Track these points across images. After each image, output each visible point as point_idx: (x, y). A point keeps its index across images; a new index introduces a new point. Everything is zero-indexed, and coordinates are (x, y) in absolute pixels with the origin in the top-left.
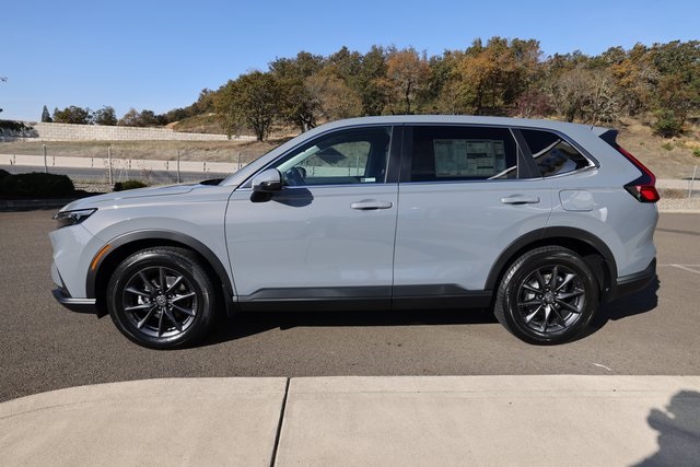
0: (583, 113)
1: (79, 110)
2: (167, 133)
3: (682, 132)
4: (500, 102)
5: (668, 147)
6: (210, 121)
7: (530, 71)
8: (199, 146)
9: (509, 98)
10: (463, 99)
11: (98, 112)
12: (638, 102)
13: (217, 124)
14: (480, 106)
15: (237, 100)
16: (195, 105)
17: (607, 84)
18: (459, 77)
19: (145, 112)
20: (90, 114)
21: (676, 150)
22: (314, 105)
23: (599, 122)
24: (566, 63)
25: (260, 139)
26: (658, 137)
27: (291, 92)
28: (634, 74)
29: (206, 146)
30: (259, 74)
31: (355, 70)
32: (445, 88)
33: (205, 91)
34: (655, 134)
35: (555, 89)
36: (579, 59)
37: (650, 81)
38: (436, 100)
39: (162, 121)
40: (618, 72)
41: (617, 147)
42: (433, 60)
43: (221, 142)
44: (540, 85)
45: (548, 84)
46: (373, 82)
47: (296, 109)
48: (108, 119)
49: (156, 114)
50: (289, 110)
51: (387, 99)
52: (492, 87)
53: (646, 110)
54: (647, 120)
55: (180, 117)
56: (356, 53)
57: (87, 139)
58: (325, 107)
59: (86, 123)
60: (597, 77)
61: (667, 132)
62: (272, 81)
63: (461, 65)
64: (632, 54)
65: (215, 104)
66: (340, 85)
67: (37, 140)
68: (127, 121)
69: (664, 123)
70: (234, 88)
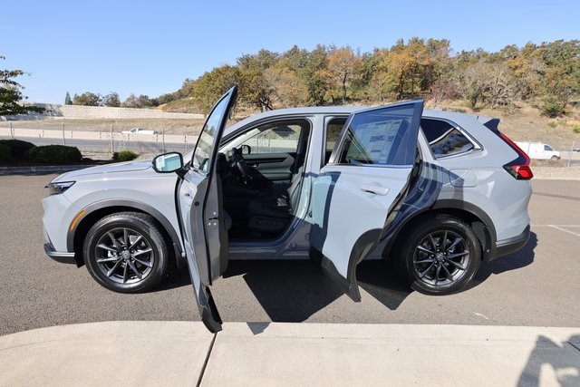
0: (484, 98)
1: (92, 95)
2: (158, 113)
3: (564, 113)
4: (418, 89)
5: (553, 125)
6: (191, 103)
7: (442, 65)
8: (182, 123)
9: (425, 85)
10: (388, 87)
11: (107, 96)
12: (529, 89)
13: (196, 106)
14: (401, 92)
15: (211, 87)
16: (179, 91)
17: (504, 75)
18: (385, 69)
19: (142, 97)
20: (101, 98)
21: (559, 127)
22: (271, 91)
23: (497, 105)
24: (471, 57)
26: (545, 117)
27: (253, 81)
28: (525, 67)
29: (187, 123)
30: (228, 67)
31: (303, 64)
32: (374, 78)
33: (187, 80)
34: (543, 114)
35: (461, 79)
36: (481, 55)
37: (539, 72)
38: (366, 87)
39: (155, 103)
40: (513, 65)
41: (498, 133)
42: (365, 56)
43: (198, 120)
44: (450, 76)
45: (456, 75)
46: (317, 73)
47: (257, 94)
48: (114, 102)
49: (150, 98)
50: (251, 95)
51: (328, 86)
52: (412, 77)
53: (536, 95)
54: (536, 103)
55: (169, 99)
56: (304, 51)
57: (97, 118)
58: (279, 93)
59: (97, 105)
60: (496, 69)
61: (552, 113)
62: (238, 73)
63: (387, 59)
64: (524, 51)
65: (195, 90)
66: (291, 75)
67: (60, 118)
68: (129, 104)
69: (550, 106)
70: (209, 78)
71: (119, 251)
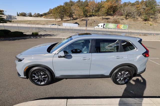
0: (129, 15)
1: (24, 13)
2: (42, 19)
3: (148, 20)
4: (112, 13)
5: (145, 23)
6: (51, 16)
7: (119, 6)
9: (114, 12)
10: (104, 12)
11: (28, 13)
12: (141, 13)
13: (53, 17)
14: (108, 14)
15: (57, 12)
16: (48, 12)
17: (135, 9)
18: (104, 7)
19: (38, 14)
20: (27, 14)
21: (147, 24)
22: (73, 13)
23: (132, 18)
24: (127, 4)
25: (62, 20)
26: (144, 21)
27: (68, 10)
28: (141, 7)
29: (51, 21)
30: (61, 6)
31: (82, 5)
32: (101, 9)
33: (50, 9)
34: (143, 20)
35: (124, 10)
36: (129, 3)
37: (144, 9)
38: (98, 12)
39: (41, 16)
40: (137, 7)
42: (98, 2)
43: (54, 21)
44: (121, 9)
45: (122, 9)
46: (85, 8)
47: (69, 14)
48: (30, 15)
49: (40, 14)
50: (68, 14)
51: (88, 12)
52: (110, 9)
53: (142, 15)
54: (142, 17)
55: (45, 14)
56: (82, 1)
57: (26, 20)
58: (75, 13)
59: (26, 16)
60: (133, 7)
61: (146, 20)
62: (64, 7)
63: (104, 4)
64: (141, 2)
65: (52, 12)
66: (78, 8)
67: (16, 20)
68: (34, 15)
69: (145, 18)
70: (56, 9)
71: (38, 76)
